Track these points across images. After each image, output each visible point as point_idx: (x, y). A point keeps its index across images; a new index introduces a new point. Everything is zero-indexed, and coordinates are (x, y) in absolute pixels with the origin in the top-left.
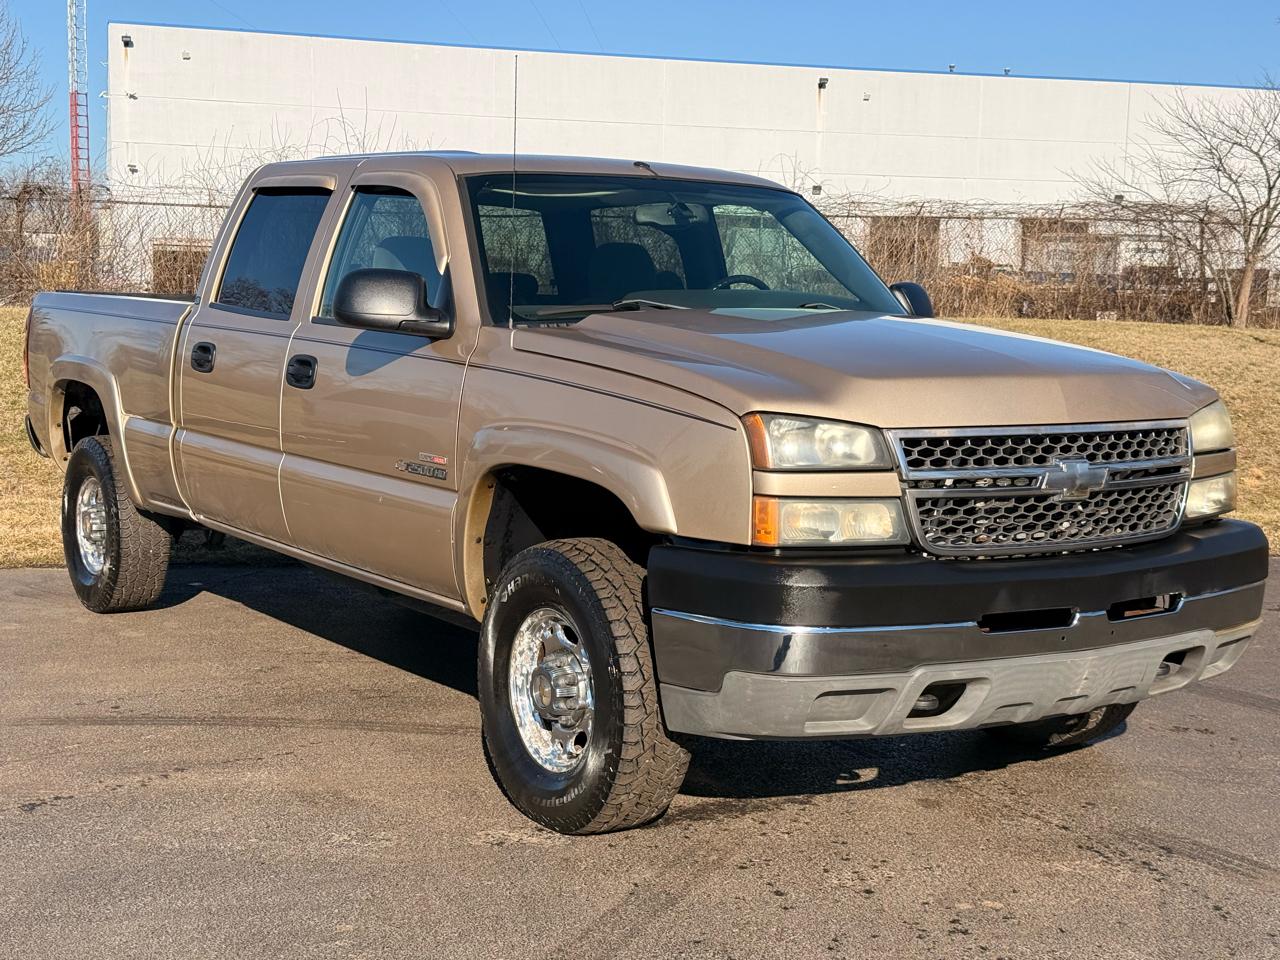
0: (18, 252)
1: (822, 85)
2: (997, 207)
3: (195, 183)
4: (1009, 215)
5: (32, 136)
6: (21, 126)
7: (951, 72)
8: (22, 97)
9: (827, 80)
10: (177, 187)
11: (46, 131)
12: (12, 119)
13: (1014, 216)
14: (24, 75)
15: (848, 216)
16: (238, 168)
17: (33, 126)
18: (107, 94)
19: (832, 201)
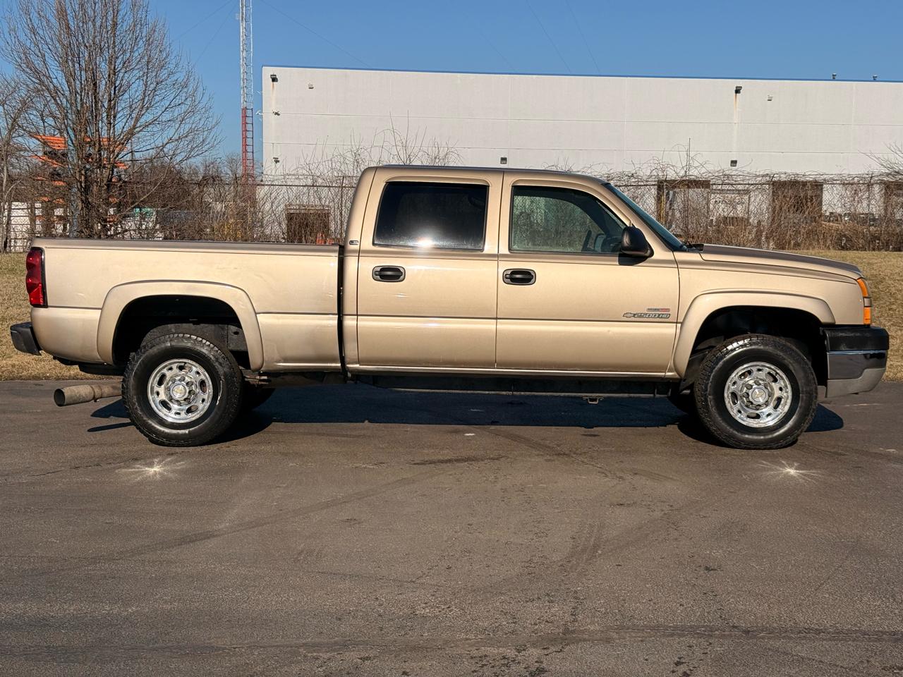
0: (200, 216)
1: (738, 91)
2: (826, 176)
3: (305, 172)
4: (835, 182)
5: (208, 146)
6: (201, 140)
7: (834, 79)
8: (202, 122)
9: (741, 87)
10: (294, 175)
11: (216, 143)
12: (196, 136)
13: (838, 182)
14: (204, 109)
15: (722, 184)
16: (330, 162)
17: (208, 140)
18: (262, 112)
19: (710, 175)
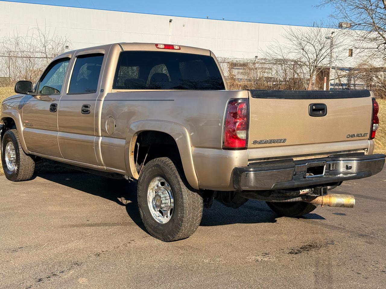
1: (170, 21)
7: (207, 18)
9: (172, 20)
